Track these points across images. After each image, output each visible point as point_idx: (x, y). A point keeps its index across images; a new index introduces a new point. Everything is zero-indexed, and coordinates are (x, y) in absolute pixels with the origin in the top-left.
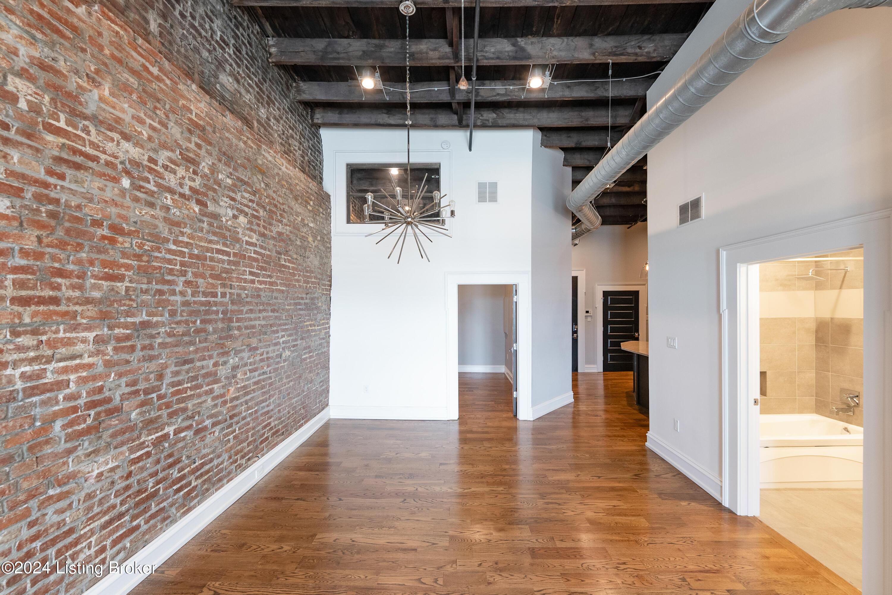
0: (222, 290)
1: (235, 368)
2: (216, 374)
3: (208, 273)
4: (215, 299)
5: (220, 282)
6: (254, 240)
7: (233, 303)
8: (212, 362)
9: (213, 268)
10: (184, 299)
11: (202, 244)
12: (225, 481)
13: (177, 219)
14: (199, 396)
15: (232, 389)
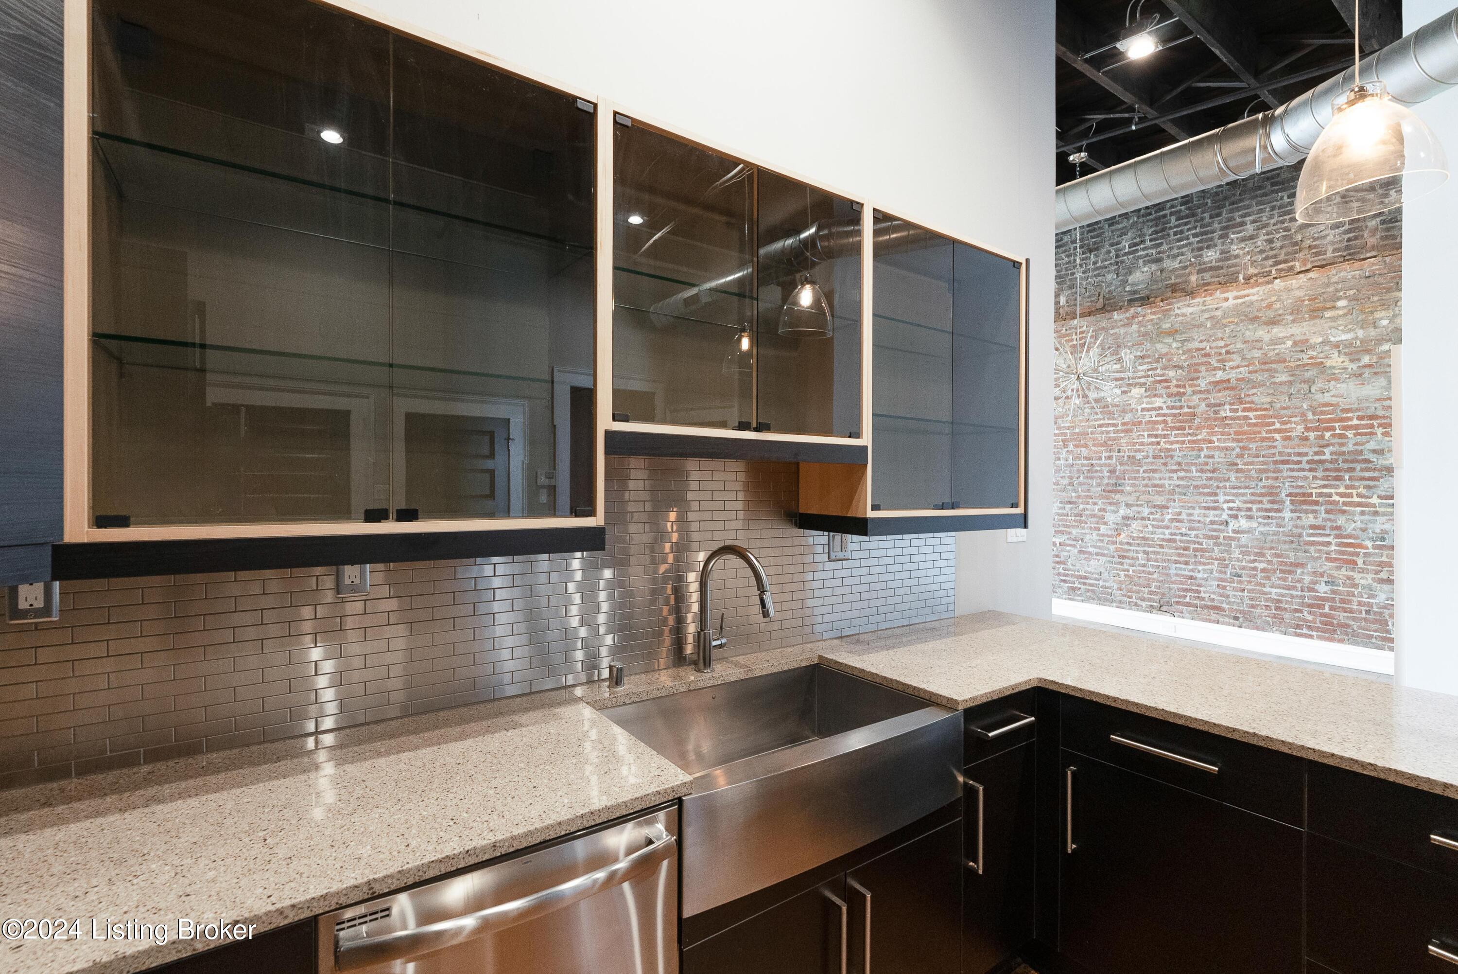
0: (1107, 454)
1: (1126, 518)
2: (1103, 517)
3: (1090, 443)
4: (1099, 462)
5: (1103, 449)
6: (1157, 405)
7: (1121, 464)
8: (1096, 507)
9: (1094, 439)
10: (1066, 463)
11: (1083, 424)
12: (1115, 604)
13: (1060, 414)
14: (1083, 528)
15: (1123, 535)
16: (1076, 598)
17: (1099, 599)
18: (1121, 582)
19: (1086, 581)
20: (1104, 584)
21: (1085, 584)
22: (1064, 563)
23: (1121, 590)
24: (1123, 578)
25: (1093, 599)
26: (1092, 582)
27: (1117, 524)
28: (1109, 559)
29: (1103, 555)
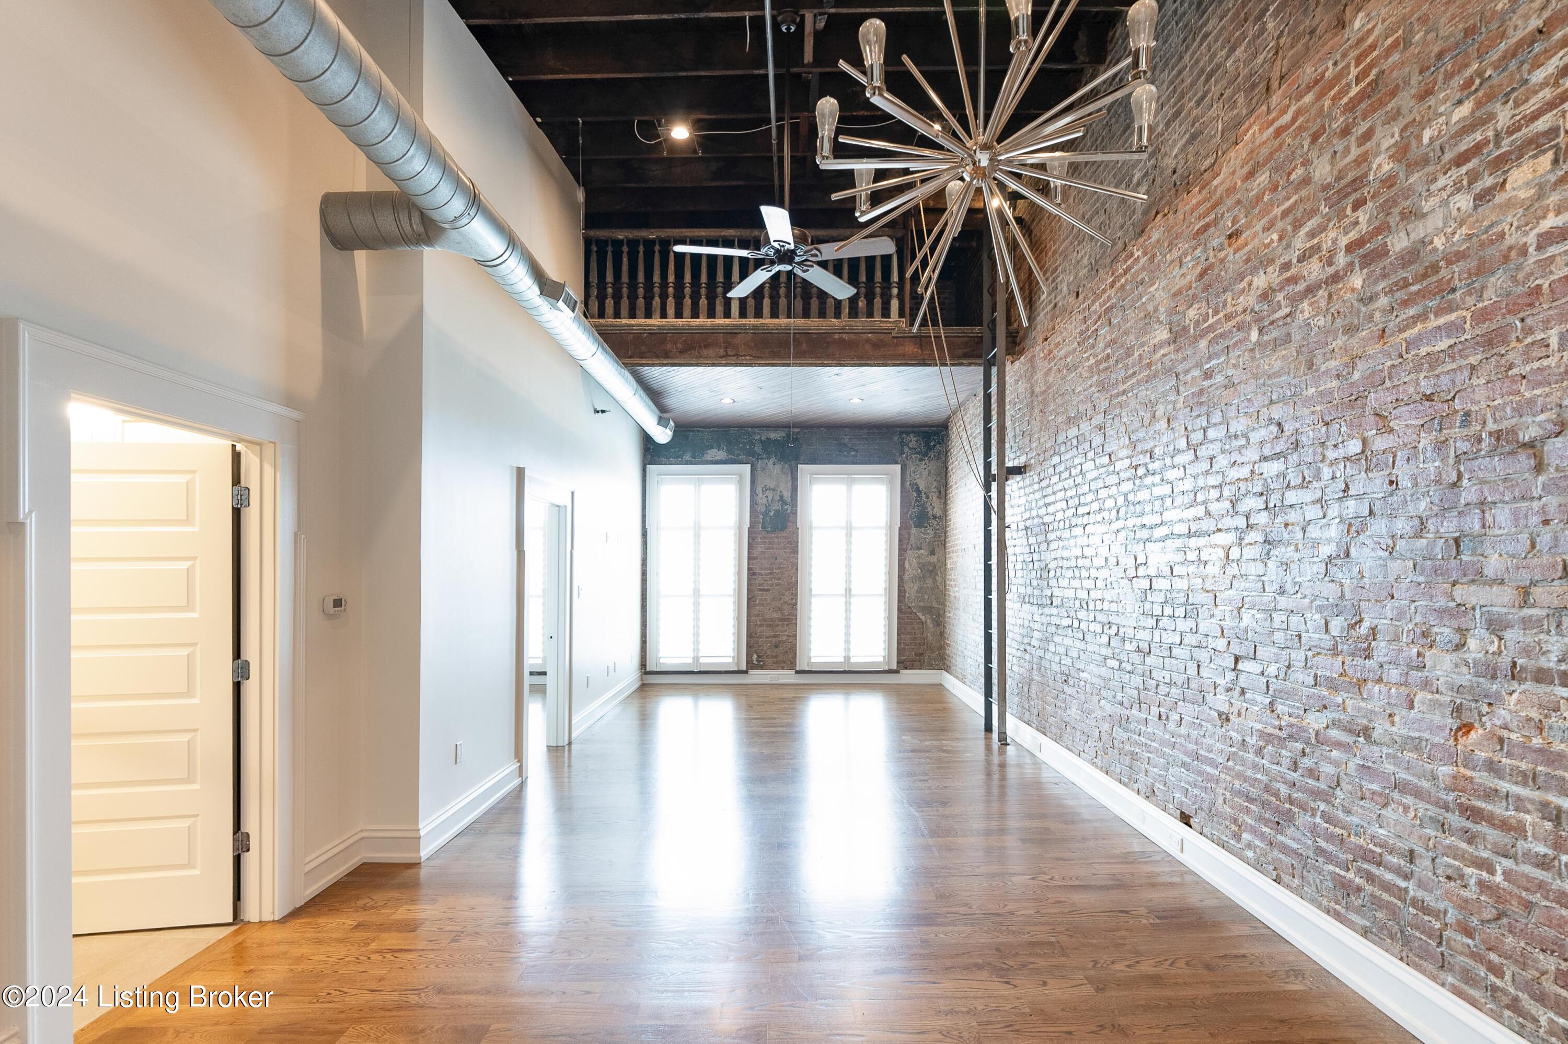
16: (1353, 917)
17: (1406, 942)
18: (1464, 905)
19: (1374, 869)
20: (1420, 894)
21: (1370, 878)
22: (1325, 796)
23: (1468, 932)
24: (1471, 893)
25: (1392, 937)
26: (1389, 876)
27: (1459, 689)
28: (1433, 811)
29: (1418, 794)
